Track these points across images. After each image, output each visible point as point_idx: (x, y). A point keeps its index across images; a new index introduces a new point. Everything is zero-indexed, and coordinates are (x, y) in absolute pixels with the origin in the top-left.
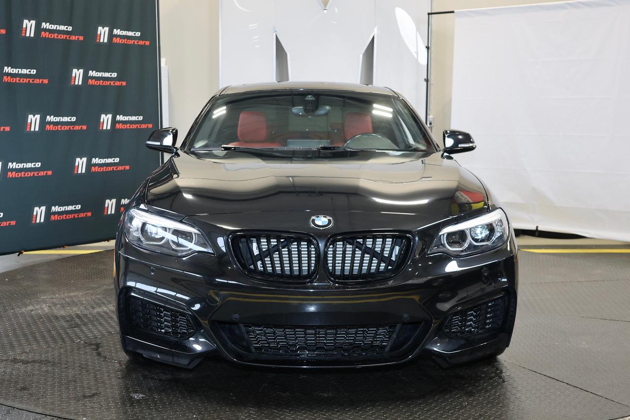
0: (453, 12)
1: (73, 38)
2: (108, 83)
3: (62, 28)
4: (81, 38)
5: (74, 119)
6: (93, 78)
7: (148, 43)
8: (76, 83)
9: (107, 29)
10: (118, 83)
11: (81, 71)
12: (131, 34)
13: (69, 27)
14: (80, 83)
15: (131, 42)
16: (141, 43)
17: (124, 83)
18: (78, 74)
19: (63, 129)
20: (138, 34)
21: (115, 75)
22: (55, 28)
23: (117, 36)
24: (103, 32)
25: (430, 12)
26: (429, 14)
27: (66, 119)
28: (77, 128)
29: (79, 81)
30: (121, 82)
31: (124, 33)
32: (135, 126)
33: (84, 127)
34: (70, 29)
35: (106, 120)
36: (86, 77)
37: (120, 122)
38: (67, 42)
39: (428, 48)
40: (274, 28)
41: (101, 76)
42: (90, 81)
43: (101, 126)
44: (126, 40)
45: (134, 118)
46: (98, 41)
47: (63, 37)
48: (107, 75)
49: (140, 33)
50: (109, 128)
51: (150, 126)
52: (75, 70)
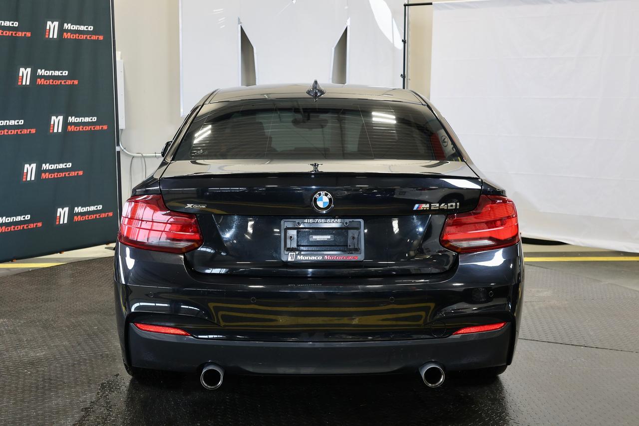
0: (431, 4)
1: (20, 34)
2: (58, 82)
3: (8, 23)
4: (29, 34)
5: (21, 122)
6: (42, 77)
7: (101, 38)
8: (24, 83)
9: (56, 24)
10: (69, 82)
11: (29, 70)
12: (82, 28)
13: (15, 23)
14: (28, 83)
15: (83, 37)
16: (94, 37)
17: (76, 82)
18: (25, 73)
19: (9, 133)
20: (91, 28)
21: (65, 73)
23: (68, 31)
24: (53, 27)
25: (407, 3)
26: (405, 5)
27: (12, 123)
28: (25, 131)
29: (26, 81)
30: (72, 81)
31: (75, 27)
32: (88, 128)
33: (33, 131)
34: (16, 24)
35: (57, 122)
36: (34, 76)
37: (72, 124)
38: (14, 39)
39: (404, 41)
40: (239, 19)
41: (50, 74)
42: (39, 80)
43: (51, 128)
44: (77, 35)
45: (87, 119)
46: (47, 36)
47: (9, 33)
48: (57, 73)
49: (92, 27)
50: (60, 130)
51: (105, 127)
52: (22, 70)
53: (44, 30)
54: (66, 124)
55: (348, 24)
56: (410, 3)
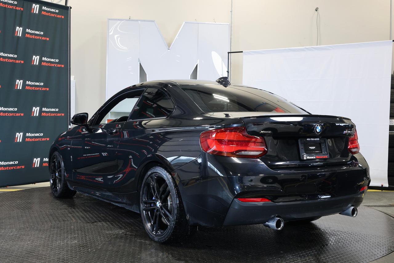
0: (242, 52)
1: (17, 62)
2: (38, 89)
3: (11, 55)
4: (22, 62)
5: (16, 109)
6: (28, 85)
7: (63, 66)
8: (18, 88)
9: (38, 57)
10: (44, 89)
11: (22, 81)
12: (52, 60)
13: (15, 55)
14: (21, 88)
15: (53, 65)
16: (59, 66)
17: (48, 89)
18: (19, 83)
19: (9, 115)
20: (57, 61)
21: (42, 84)
22: (6, 56)
23: (44, 61)
24: (36, 59)
25: (229, 51)
26: (228, 53)
27: (11, 109)
28: (18, 115)
29: (20, 87)
30: (45, 89)
31: (49, 60)
32: (53, 115)
33: (22, 115)
34: (16, 56)
35: (36, 110)
36: (24, 85)
37: (44, 112)
38: (14, 64)
39: (228, 72)
40: (139, 59)
41: (33, 84)
42: (27, 87)
43: (33, 114)
44: (50, 64)
45: (53, 110)
46: (33, 64)
47: (12, 61)
48: (37, 84)
49: (58, 60)
50: (37, 115)
51: (63, 115)
52: (18, 81)
53: (31, 60)
54: (41, 111)
55: (198, 63)
56: (232, 51)
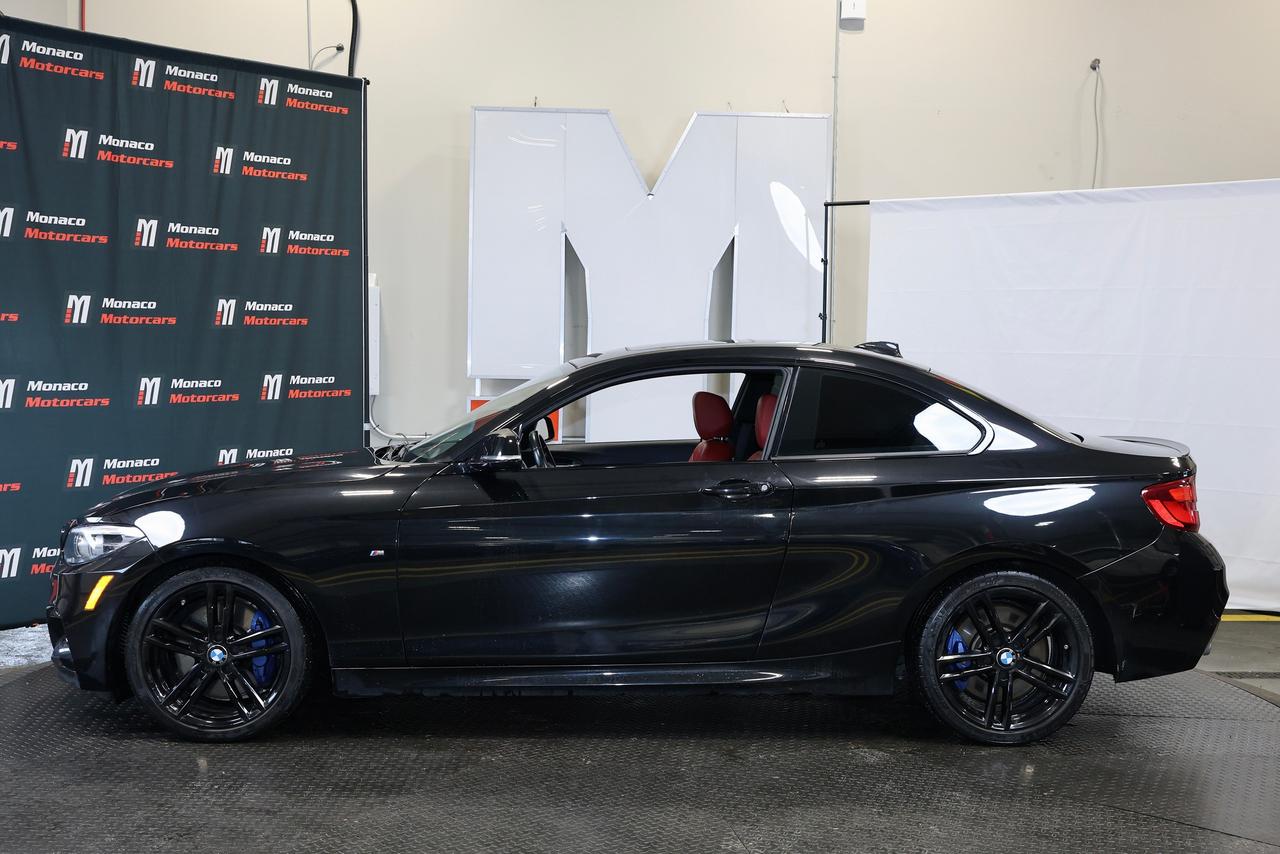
0: (867, 203)
1: (221, 247)
2: (277, 322)
3: (203, 231)
4: (234, 247)
5: (218, 383)
6: (252, 313)
7: (346, 253)
8: (224, 323)
9: (277, 231)
10: (294, 322)
11: (233, 302)
12: (318, 238)
13: (214, 229)
14: (230, 323)
15: (319, 252)
16: (336, 252)
17: (305, 322)
18: (227, 307)
19: (198, 400)
20: (330, 238)
21: (289, 308)
22: (190, 232)
23: (295, 242)
24: (272, 237)
25: (829, 201)
26: (827, 205)
27: (205, 384)
28: (223, 398)
29: (228, 320)
30: (299, 320)
31: (307, 237)
32: (321, 394)
33: (236, 397)
34: (216, 232)
35: (273, 384)
36: (240, 312)
37: (296, 387)
38: (211, 255)
39: (825, 261)
40: (563, 225)
41: (265, 309)
42: (247, 318)
43: (264, 393)
44: (309, 248)
45: (320, 380)
46: (262, 251)
47: (204, 246)
48: (276, 307)
49: (333, 237)
50: (277, 397)
51: (348, 393)
52: (222, 302)
53: (258, 240)
54: (286, 386)
55: (736, 233)
56: (836, 200)
